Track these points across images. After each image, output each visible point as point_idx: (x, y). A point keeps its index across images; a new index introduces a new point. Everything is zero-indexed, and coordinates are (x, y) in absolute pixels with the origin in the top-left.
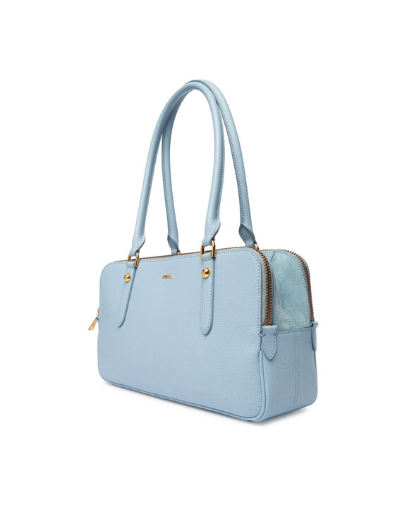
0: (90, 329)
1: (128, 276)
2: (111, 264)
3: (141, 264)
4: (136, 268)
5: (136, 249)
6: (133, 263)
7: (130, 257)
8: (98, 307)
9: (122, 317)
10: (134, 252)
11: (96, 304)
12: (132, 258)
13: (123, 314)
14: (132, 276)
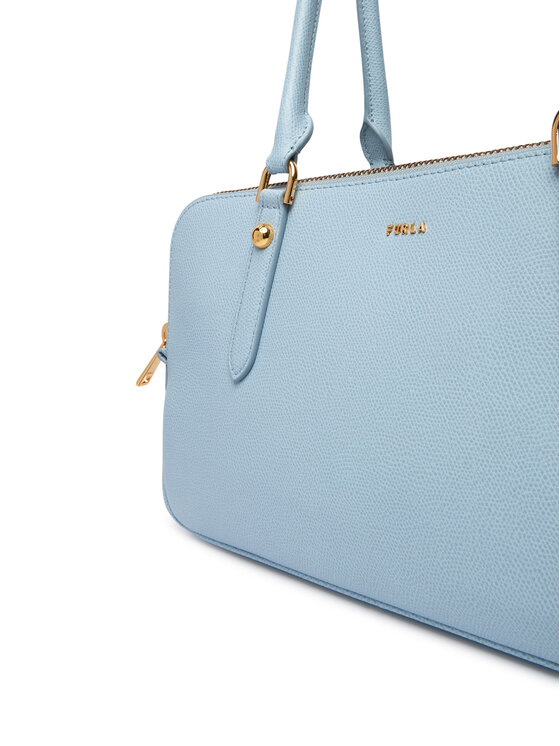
0: (141, 382)
1: (264, 231)
2: (206, 199)
3: (303, 198)
4: (288, 208)
5: (287, 153)
6: (279, 192)
7: (267, 177)
8: (166, 320)
9: (247, 355)
10: (284, 161)
11: (157, 312)
12: (274, 179)
13: (250, 343)
14: (276, 231)
